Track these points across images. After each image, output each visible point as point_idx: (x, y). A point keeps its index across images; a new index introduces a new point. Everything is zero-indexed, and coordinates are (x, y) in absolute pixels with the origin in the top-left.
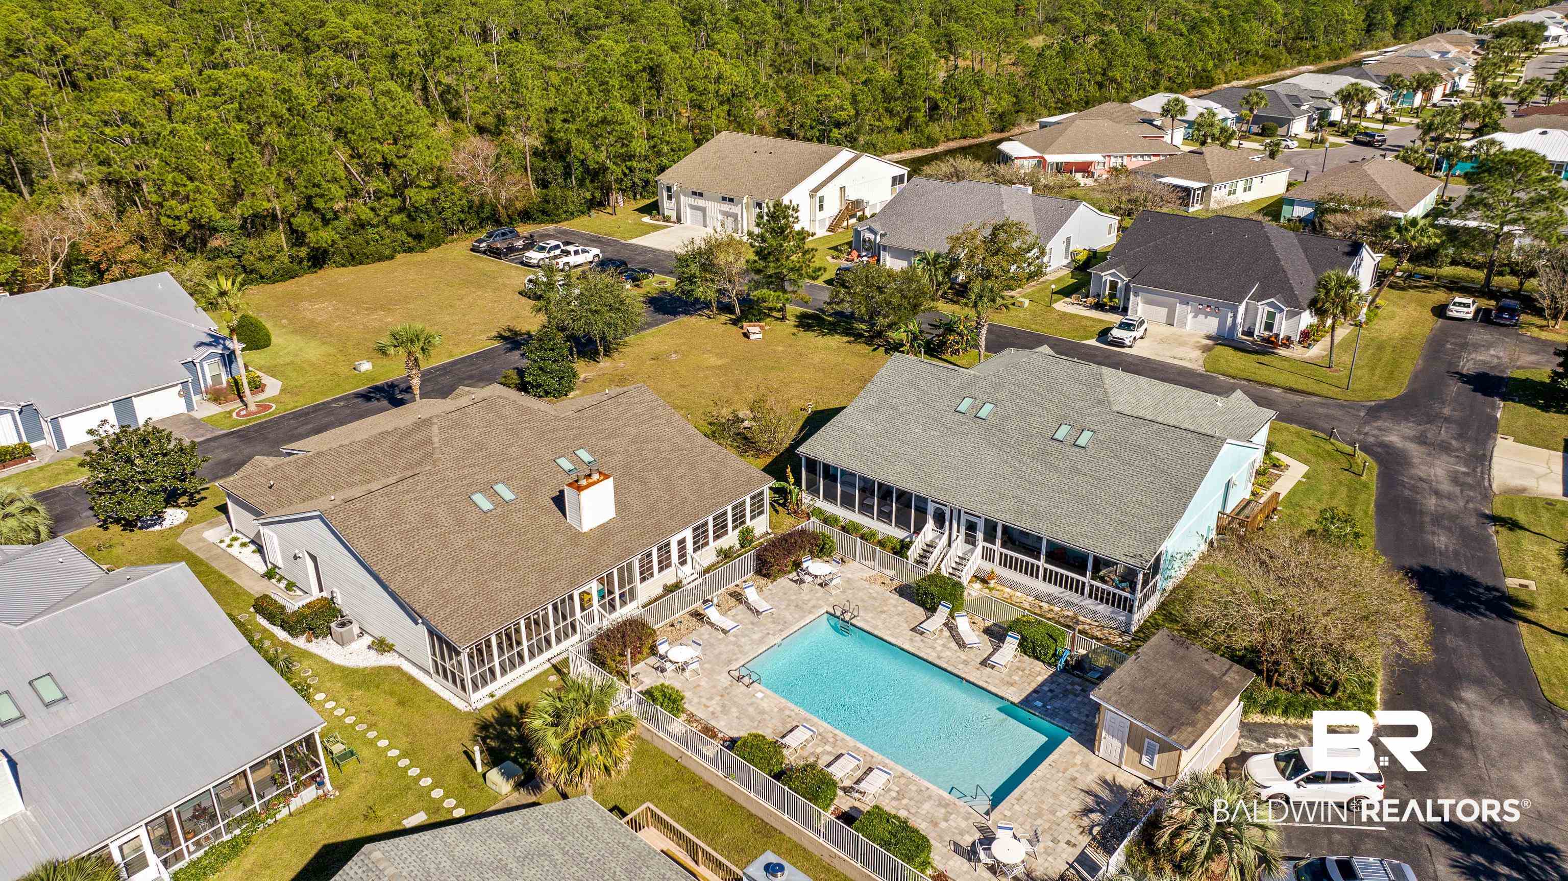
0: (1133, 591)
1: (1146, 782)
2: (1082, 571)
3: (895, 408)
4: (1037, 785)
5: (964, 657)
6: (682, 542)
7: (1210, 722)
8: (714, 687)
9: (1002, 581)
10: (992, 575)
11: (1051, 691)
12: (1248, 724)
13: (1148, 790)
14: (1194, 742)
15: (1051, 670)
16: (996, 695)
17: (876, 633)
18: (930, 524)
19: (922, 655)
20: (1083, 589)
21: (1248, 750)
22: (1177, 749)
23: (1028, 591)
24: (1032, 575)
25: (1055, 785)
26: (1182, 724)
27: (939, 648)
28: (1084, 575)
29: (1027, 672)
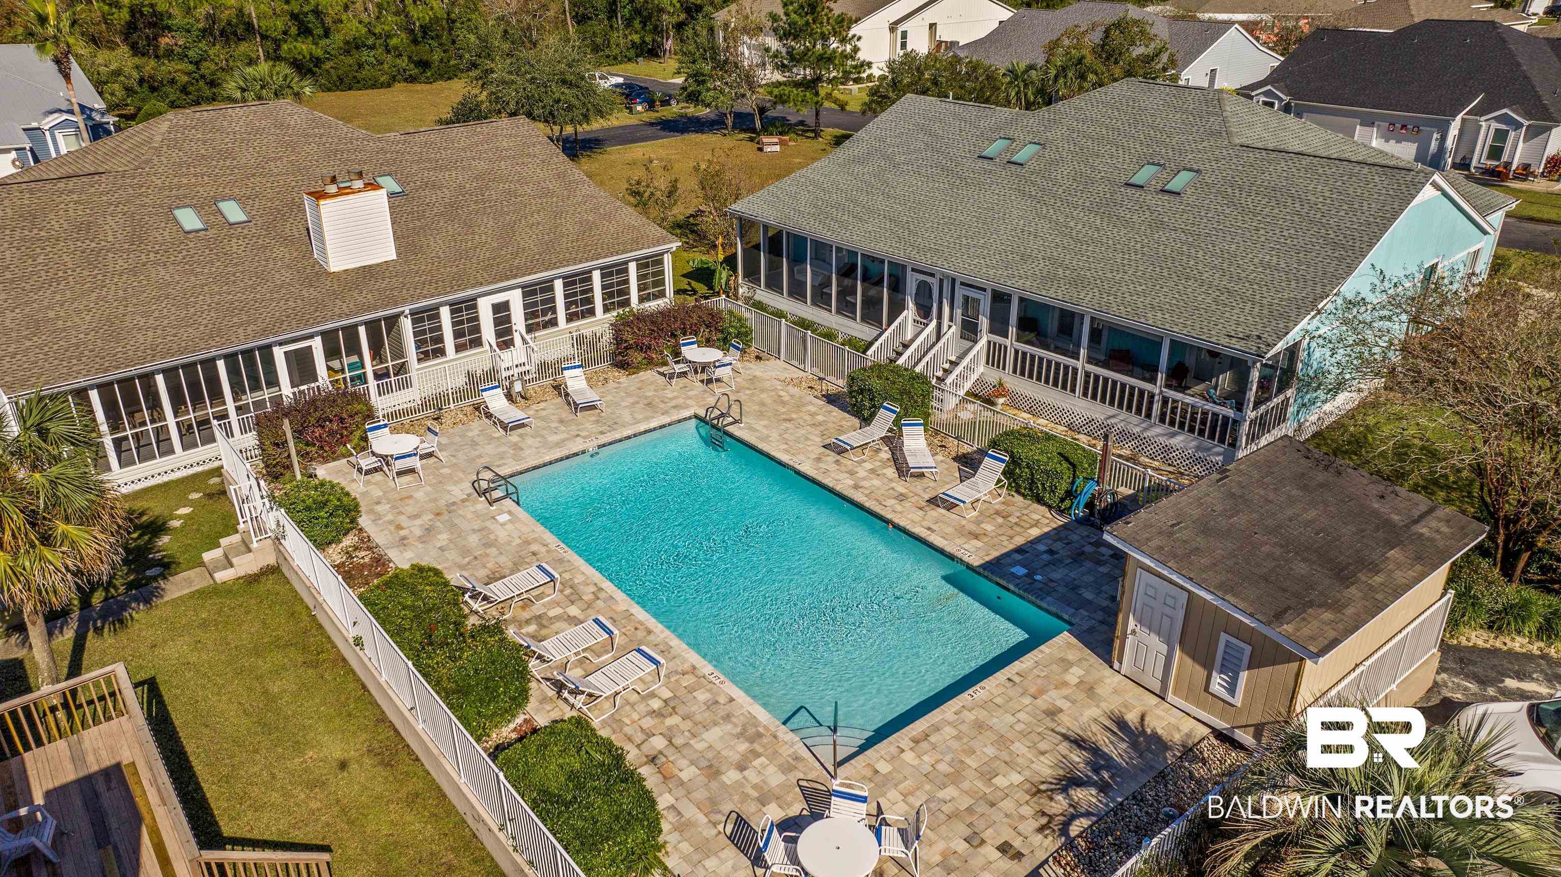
0: (1239, 407)
1: (1220, 736)
2: (1149, 371)
3: (888, 158)
4: (970, 716)
5: (902, 490)
6: (502, 310)
7: (1378, 608)
8: (435, 500)
9: (1015, 402)
10: (1000, 389)
11: (1051, 552)
12: (1458, 648)
13: (1221, 751)
14: (1334, 643)
15: (1061, 521)
16: (942, 552)
17: (762, 446)
18: (910, 313)
19: (828, 481)
20: (1150, 409)
21: (1458, 696)
22: (1290, 658)
23: (1056, 414)
24: (1064, 387)
25: (1010, 719)
26: (1311, 604)
27: (862, 473)
28: (1153, 380)
29: (1013, 520)
